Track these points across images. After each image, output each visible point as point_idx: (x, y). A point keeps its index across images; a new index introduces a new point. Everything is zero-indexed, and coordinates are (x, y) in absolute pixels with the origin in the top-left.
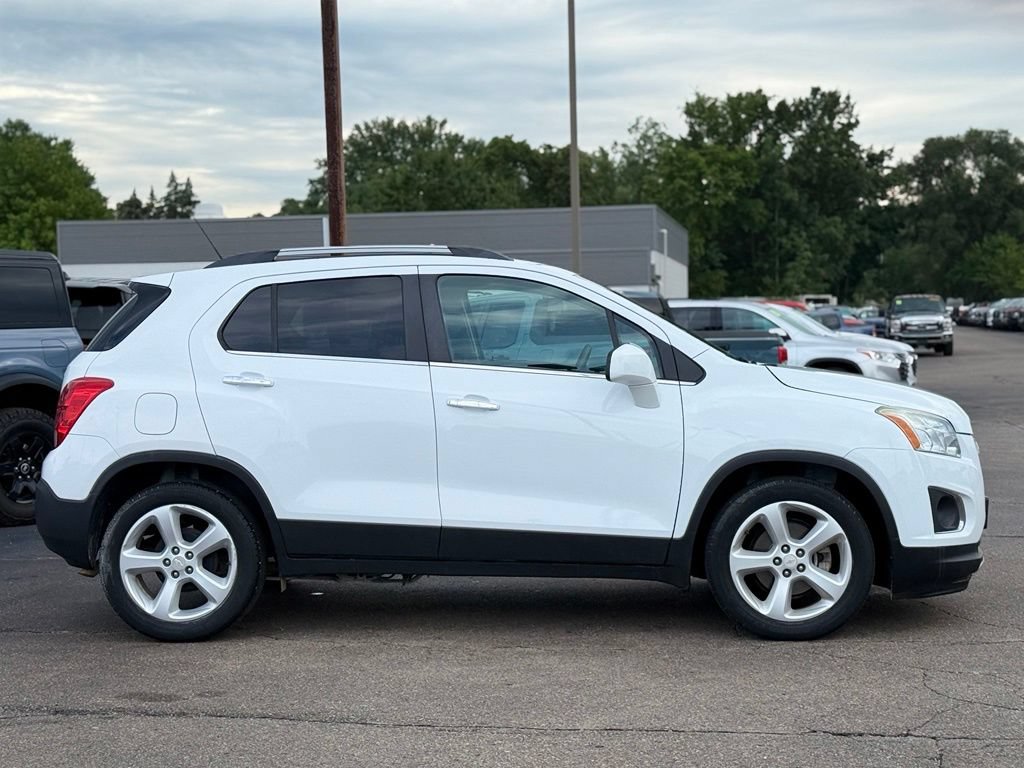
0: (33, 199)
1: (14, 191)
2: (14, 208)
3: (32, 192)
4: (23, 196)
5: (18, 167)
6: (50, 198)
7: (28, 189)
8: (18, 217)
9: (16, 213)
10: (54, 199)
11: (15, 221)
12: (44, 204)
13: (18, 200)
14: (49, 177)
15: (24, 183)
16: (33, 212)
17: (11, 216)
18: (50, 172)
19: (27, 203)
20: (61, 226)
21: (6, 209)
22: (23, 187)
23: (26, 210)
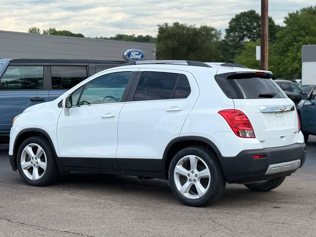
0: (304, 37)
1: (297, 34)
2: (297, 40)
3: (304, 34)
4: (300, 35)
5: (299, 24)
6: (310, 36)
7: (302, 33)
8: (298, 44)
9: (297, 42)
10: (312, 37)
11: (296, 45)
12: (308, 39)
13: (299, 37)
14: (311, 28)
15: (301, 30)
16: (304, 42)
17: (295, 44)
18: (311, 26)
19: (301, 38)
20: (303, 47)
21: (294, 41)
22: (300, 32)
23: (301, 41)
